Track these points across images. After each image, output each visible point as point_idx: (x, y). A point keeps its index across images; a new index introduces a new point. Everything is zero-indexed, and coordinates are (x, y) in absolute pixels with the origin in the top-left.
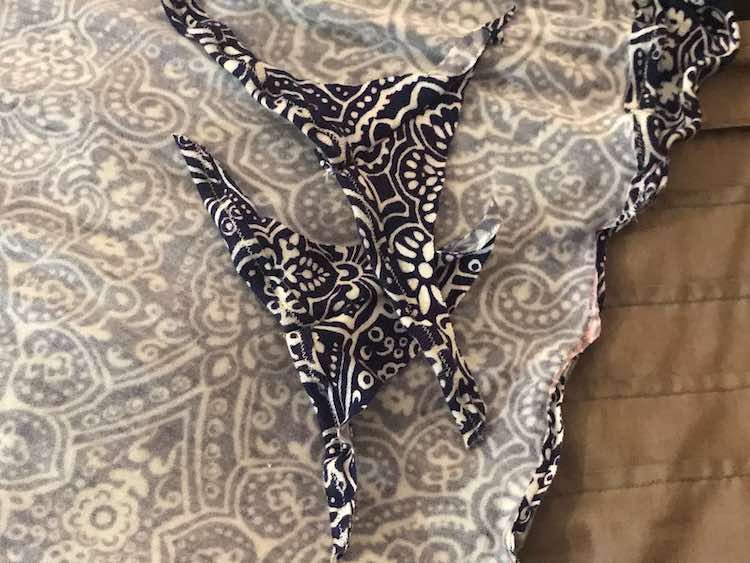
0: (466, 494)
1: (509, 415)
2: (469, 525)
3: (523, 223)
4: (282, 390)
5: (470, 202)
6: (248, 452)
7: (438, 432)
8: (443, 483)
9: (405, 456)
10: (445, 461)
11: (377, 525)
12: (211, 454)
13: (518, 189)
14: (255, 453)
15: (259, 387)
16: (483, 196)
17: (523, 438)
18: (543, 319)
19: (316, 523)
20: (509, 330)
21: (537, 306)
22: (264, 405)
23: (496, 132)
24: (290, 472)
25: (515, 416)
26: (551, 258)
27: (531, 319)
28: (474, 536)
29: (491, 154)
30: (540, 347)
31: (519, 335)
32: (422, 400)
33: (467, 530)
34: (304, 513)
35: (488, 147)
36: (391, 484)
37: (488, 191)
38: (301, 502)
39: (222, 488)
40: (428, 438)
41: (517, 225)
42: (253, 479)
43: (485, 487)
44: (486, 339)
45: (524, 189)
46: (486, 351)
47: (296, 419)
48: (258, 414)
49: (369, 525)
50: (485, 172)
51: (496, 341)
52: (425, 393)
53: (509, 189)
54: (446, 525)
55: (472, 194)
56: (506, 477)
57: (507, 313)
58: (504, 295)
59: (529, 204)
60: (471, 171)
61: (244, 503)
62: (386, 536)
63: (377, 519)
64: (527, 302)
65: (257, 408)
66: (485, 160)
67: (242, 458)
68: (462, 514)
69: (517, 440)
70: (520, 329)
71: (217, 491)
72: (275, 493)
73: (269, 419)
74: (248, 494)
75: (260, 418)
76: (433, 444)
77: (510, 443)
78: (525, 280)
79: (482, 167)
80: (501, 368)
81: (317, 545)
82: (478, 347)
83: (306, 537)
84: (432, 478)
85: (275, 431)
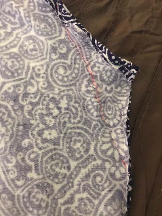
0: (92, 152)
1: (87, 115)
2: (99, 162)
3: (43, 49)
4: (12, 159)
5: (23, 52)
6: (15, 189)
7: (70, 136)
8: (83, 153)
9: (66, 152)
10: (78, 145)
11: (72, 183)
12: (4, 199)
13: (33, 40)
14: (18, 187)
15: (4, 163)
16: (25, 48)
17: (96, 121)
18: (74, 75)
19: (54, 197)
20: (67, 86)
21: (69, 72)
22: (9, 168)
23: (14, 26)
24: (34, 185)
25: (89, 115)
26: (60, 53)
27: (70, 78)
28: (103, 164)
29: (17, 34)
30: (80, 85)
31: (71, 85)
32: (57, 128)
33: (99, 164)
34: (48, 196)
35: (15, 33)
36: (68, 165)
37: (25, 46)
38: (44, 193)
39: (16, 208)
40: (68, 140)
41: (42, 51)
42: (24, 197)
43: (96, 145)
44: (62, 94)
45: (35, 39)
46: (65, 98)
47: (23, 164)
48: (10, 173)
49: (70, 185)
50: (20, 40)
51: (66, 92)
52: (57, 125)
53: (31, 41)
54: (92, 167)
55: (21, 49)
56: (99, 137)
57: (62, 81)
58: (57, 75)
59: (40, 42)
60: (15, 42)
61: (27, 207)
62: (77, 185)
63: (71, 180)
64: (65, 73)
65: (8, 171)
66: (17, 37)
67: (15, 192)
68: (95, 160)
69: (94, 123)
70: (70, 83)
71: (15, 210)
72: (34, 197)
73: (14, 172)
74: (26, 204)
75: (11, 174)
76: (71, 141)
77: (93, 125)
78: (59, 66)
79: (18, 39)
80: (74, 100)
81: (59, 205)
82: (62, 98)
83: (54, 205)
84: (78, 154)
85: (19, 174)
